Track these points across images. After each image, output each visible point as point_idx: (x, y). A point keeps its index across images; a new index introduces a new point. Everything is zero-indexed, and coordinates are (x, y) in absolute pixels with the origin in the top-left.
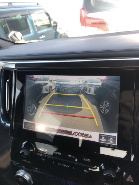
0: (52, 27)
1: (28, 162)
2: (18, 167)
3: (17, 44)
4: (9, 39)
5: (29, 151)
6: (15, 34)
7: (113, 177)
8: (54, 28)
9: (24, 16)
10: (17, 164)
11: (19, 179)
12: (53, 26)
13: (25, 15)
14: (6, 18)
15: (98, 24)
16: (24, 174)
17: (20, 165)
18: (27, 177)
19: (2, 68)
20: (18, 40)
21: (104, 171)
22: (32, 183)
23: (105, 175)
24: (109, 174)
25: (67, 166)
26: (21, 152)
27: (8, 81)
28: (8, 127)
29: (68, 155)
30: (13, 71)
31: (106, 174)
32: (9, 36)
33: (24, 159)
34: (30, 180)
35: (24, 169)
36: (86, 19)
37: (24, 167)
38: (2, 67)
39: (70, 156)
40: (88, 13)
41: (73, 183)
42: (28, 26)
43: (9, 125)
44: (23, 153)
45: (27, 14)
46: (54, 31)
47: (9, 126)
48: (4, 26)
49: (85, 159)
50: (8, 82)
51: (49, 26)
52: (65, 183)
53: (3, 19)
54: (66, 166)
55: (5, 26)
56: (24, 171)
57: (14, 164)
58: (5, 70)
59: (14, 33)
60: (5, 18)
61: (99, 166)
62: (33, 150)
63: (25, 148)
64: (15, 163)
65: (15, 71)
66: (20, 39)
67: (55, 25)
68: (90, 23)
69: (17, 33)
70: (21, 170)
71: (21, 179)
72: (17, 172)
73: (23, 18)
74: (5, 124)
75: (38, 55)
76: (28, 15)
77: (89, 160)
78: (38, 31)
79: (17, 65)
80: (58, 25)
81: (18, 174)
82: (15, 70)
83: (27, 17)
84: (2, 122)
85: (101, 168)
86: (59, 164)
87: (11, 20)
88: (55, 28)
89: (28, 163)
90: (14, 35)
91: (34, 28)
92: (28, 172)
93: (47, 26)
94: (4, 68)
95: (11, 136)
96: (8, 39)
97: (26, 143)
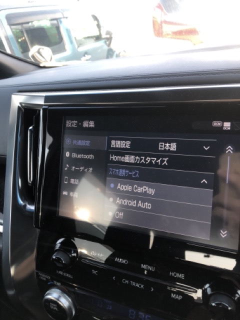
0: (103, 41)
1: (67, 275)
2: (49, 283)
3: (44, 67)
4: (30, 58)
5: (68, 255)
6: (41, 50)
7: (229, 308)
8: (105, 42)
9: (55, 22)
10: (46, 278)
11: (50, 305)
12: (104, 38)
13: (56, 19)
14: (24, 25)
15: (184, 33)
16: (60, 297)
17: (52, 280)
18: (65, 302)
19: (20, 106)
20: (46, 61)
21: (212, 298)
22: (74, 313)
23: (213, 304)
24: (220, 304)
25: (140, 286)
26: (54, 257)
27: (31, 128)
28: (31, 212)
29: (142, 265)
30: (40, 111)
31: (216, 304)
32: (30, 54)
33: (60, 269)
34: (70, 308)
35: (59, 288)
36: (164, 25)
37: (59, 284)
38: (21, 103)
39: (144, 267)
40: (167, 13)
41: (150, 317)
42: (61, 39)
43: (32, 208)
44: (58, 260)
45: (61, 18)
46: (106, 48)
47: (32, 210)
48: (20, 40)
49: (173, 274)
50: (31, 130)
51: (98, 38)
52: (134, 317)
53: (19, 27)
54: (138, 285)
55: (22, 39)
56: (58, 290)
57: (42, 278)
58: (25, 109)
59: (39, 49)
60: (22, 24)
61: (201, 288)
62: (75, 255)
63: (62, 251)
64: (44, 277)
65: (44, 110)
66: (48, 59)
67: (108, 36)
68: (171, 33)
69: (43, 49)
70: (53, 290)
71: (54, 305)
72: (47, 293)
73: (52, 25)
74: (25, 206)
75: (85, 82)
76: (62, 20)
77: (181, 276)
78: (78, 47)
79: (47, 99)
80: (113, 36)
81: (49, 297)
82: (44, 107)
83: (60, 23)
84: (21, 202)
85: (204, 292)
86: (124, 281)
87: (32, 27)
88: (108, 43)
89: (67, 277)
90: (39, 52)
91: (71, 42)
92: (66, 294)
93: (94, 38)
94: (23, 105)
95: (36, 227)
96: (29, 60)
97: (64, 240)
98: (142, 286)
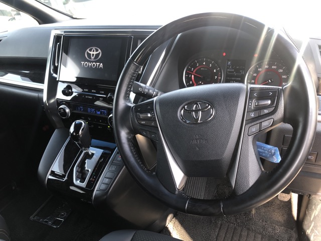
19: (55, 35)
29: (92, 90)
37: (65, 103)
49: (101, 92)
50: (58, 45)
62: (71, 91)
82: (63, 35)
97: (68, 85)
98: (92, 97)
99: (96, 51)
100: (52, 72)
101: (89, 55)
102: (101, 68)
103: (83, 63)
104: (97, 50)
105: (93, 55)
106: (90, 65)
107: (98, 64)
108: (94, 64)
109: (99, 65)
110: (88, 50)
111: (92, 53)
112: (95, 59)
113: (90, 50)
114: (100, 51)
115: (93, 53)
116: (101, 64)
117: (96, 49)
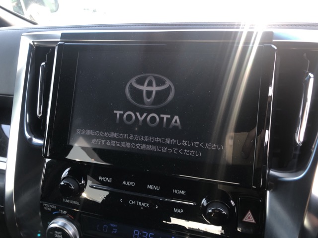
1: (74, 202)
2: (54, 213)
7: (224, 213)
10: (51, 208)
11: (54, 234)
16: (65, 224)
17: (57, 210)
19: (32, 44)
23: (210, 211)
25: (146, 205)
26: (62, 183)
27: (43, 64)
30: (54, 47)
34: (75, 235)
37: (65, 212)
39: (150, 187)
41: (153, 234)
43: (40, 142)
44: (67, 186)
49: (176, 191)
54: (143, 205)
57: (46, 208)
58: (37, 47)
63: (70, 177)
64: (49, 207)
65: (59, 45)
71: (59, 233)
72: (52, 222)
74: (31, 139)
77: (183, 192)
79: (64, 36)
81: (53, 225)
82: (60, 43)
86: (131, 202)
89: (74, 204)
97: (69, 171)
98: (147, 205)
99: (157, 85)
100: (28, 135)
101: (137, 94)
102: (175, 127)
103: (118, 113)
104: (160, 82)
105: (149, 94)
106: (141, 119)
107: (165, 117)
108: (153, 119)
109: (169, 120)
110: (133, 82)
111: (145, 88)
112: (154, 103)
113: (141, 82)
114: (168, 83)
115: (149, 89)
116: (176, 118)
117: (156, 78)
